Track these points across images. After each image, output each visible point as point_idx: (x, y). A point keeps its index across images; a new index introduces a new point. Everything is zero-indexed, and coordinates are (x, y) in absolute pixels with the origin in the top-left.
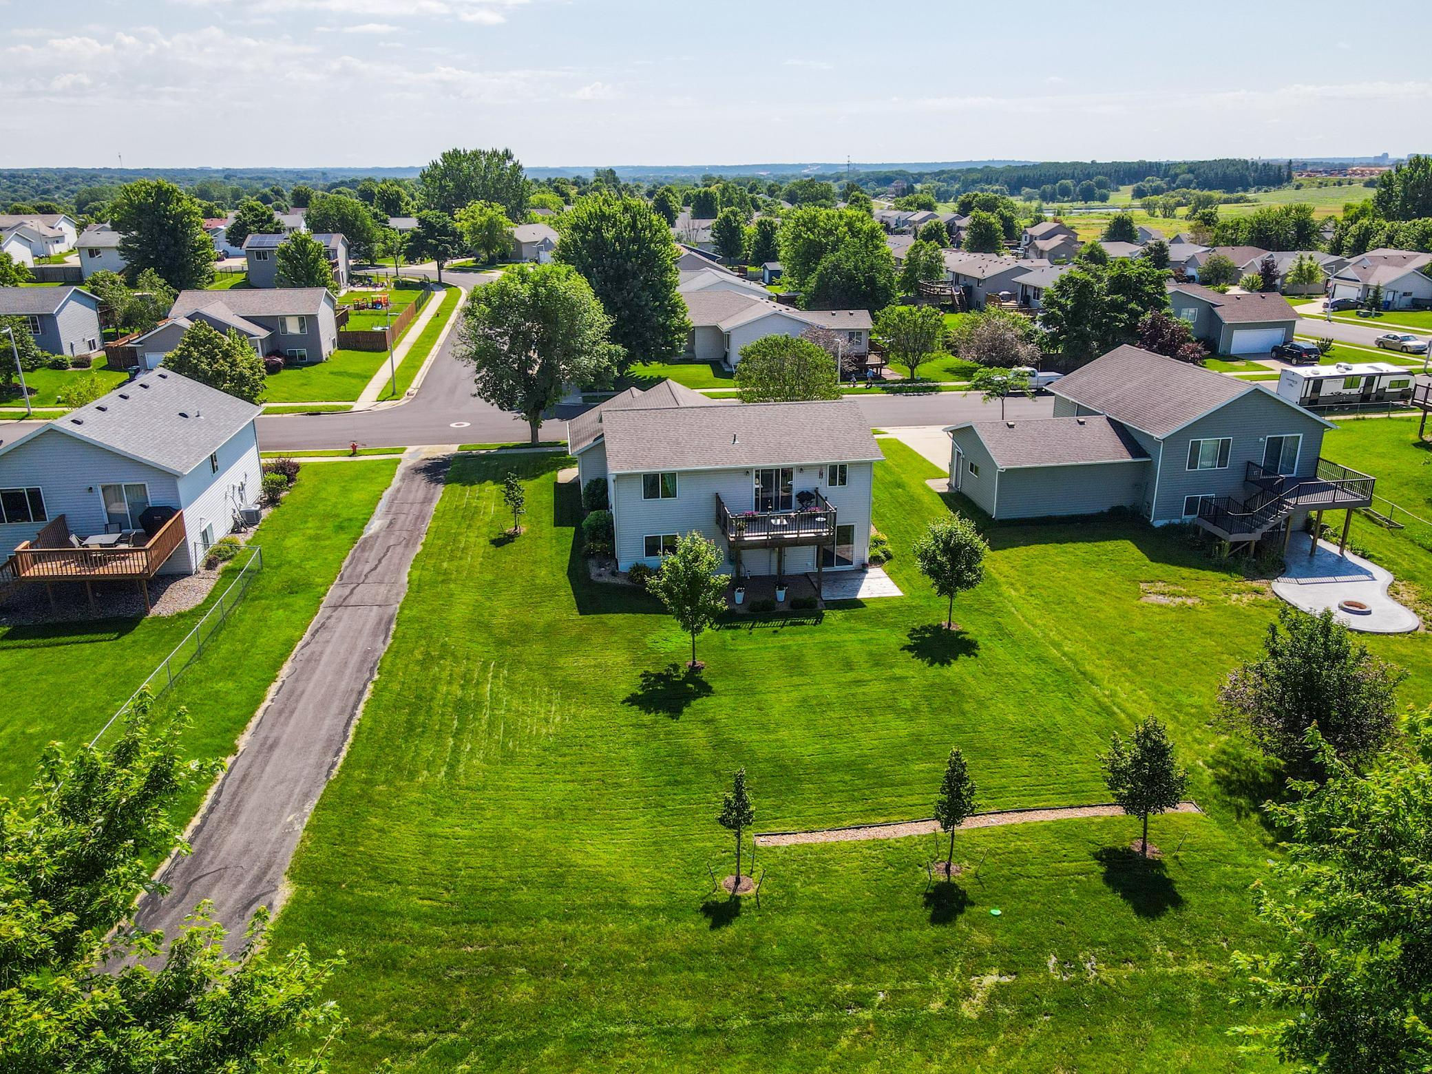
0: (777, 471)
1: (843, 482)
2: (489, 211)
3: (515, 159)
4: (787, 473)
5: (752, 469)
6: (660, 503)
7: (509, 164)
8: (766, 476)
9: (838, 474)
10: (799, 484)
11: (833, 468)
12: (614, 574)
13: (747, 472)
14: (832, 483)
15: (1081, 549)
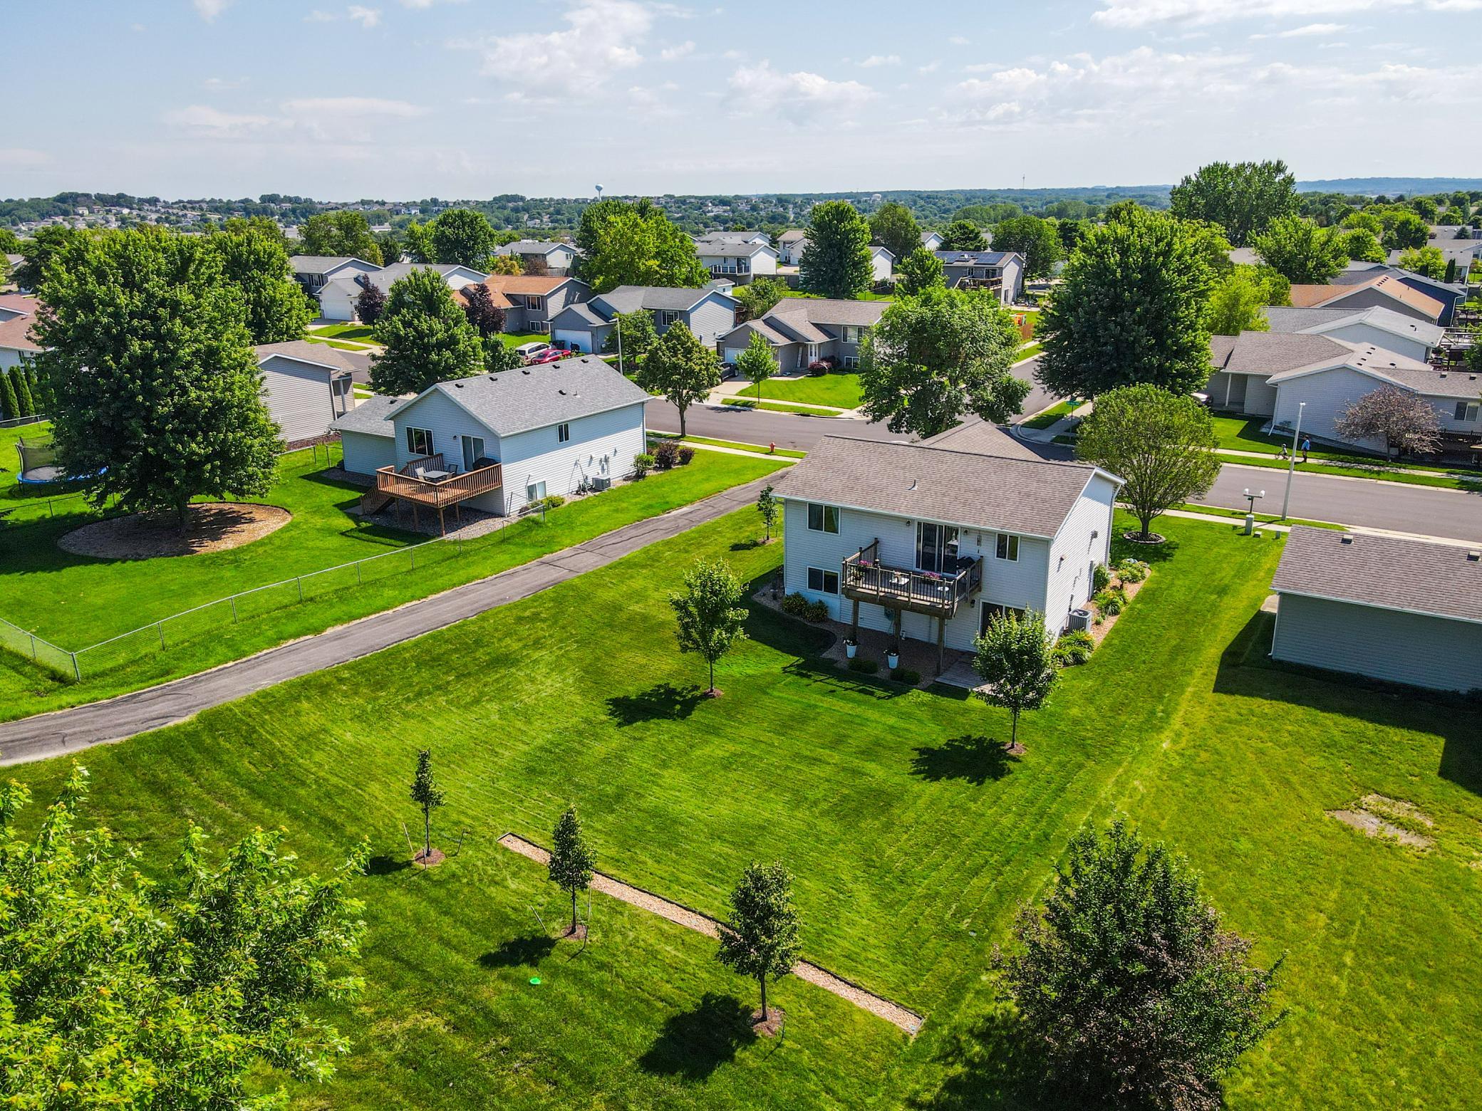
0: (941, 527)
1: (1013, 557)
2: (1205, 233)
3: (1288, 172)
4: (951, 531)
5: (913, 520)
6: (823, 536)
7: (1281, 177)
8: (929, 532)
9: (1007, 546)
10: (965, 547)
11: (1002, 538)
12: (775, 597)
13: (909, 522)
14: (1001, 554)
15: (1336, 725)
